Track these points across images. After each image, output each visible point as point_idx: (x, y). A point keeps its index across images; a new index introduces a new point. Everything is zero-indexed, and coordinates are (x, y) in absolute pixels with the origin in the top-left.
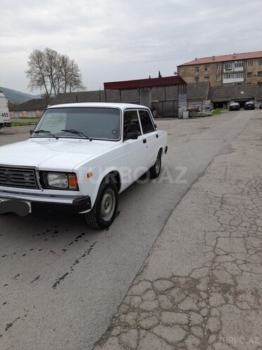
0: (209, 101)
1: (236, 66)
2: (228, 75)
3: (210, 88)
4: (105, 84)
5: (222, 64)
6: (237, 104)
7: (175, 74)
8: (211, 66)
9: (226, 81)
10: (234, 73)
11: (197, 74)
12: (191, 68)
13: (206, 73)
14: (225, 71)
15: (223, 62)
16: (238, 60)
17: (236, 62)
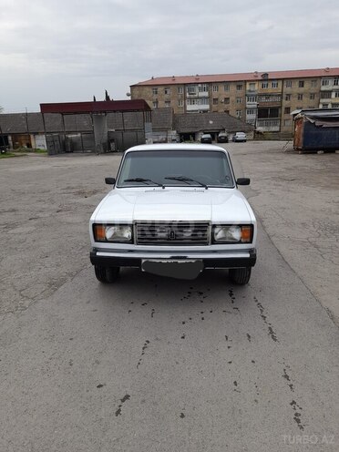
0: (175, 132)
1: (200, 90)
2: (193, 101)
3: (174, 116)
4: (41, 105)
5: (185, 87)
6: (209, 136)
7: (128, 95)
8: (172, 87)
9: (190, 107)
10: (198, 98)
11: (155, 97)
12: (147, 89)
13: (166, 96)
14: (188, 95)
15: (185, 84)
16: (201, 83)
17: (200, 85)
